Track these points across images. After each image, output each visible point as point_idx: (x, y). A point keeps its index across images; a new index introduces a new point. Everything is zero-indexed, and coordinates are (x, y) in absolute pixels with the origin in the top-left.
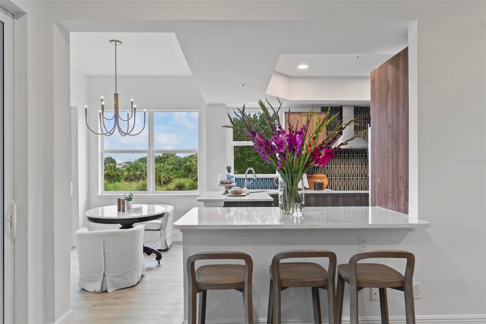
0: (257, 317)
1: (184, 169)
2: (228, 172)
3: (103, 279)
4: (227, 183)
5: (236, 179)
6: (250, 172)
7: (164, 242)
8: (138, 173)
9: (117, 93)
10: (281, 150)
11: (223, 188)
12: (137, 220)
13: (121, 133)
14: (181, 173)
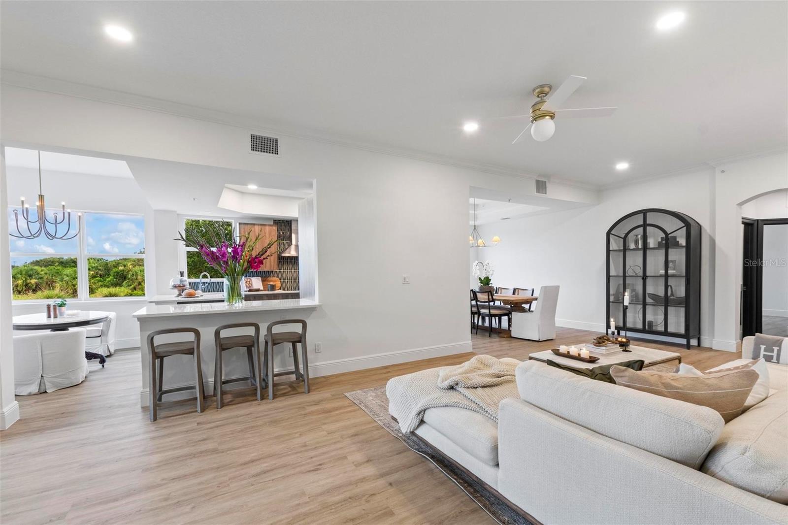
0: (207, 378)
1: (114, 276)
2: (181, 276)
3: (40, 381)
4: (180, 287)
5: (190, 283)
6: (205, 277)
7: (106, 348)
8: (33, 281)
9: (42, 194)
10: (224, 259)
11: (176, 292)
12: (74, 324)
13: (48, 236)
14: (109, 281)
